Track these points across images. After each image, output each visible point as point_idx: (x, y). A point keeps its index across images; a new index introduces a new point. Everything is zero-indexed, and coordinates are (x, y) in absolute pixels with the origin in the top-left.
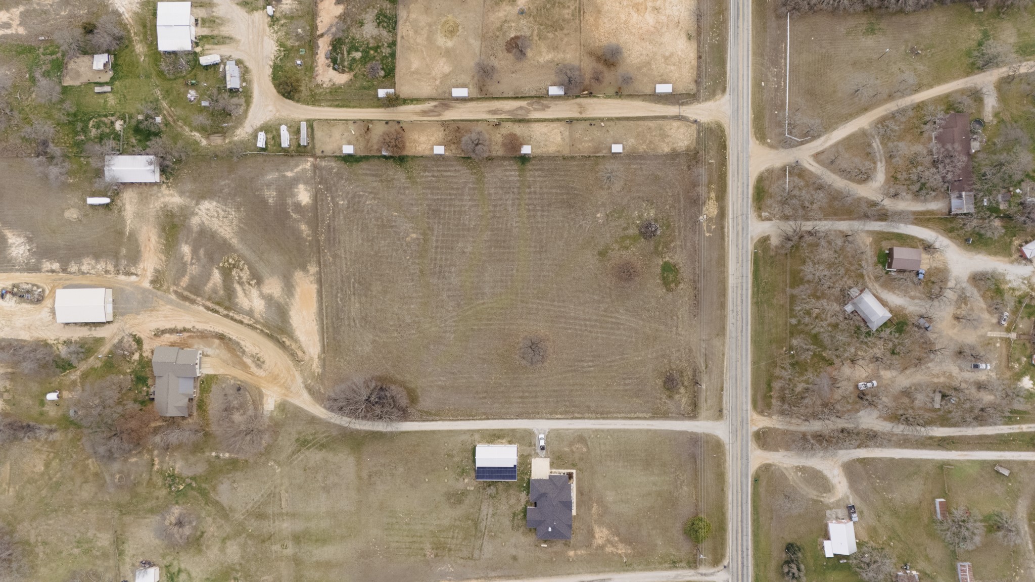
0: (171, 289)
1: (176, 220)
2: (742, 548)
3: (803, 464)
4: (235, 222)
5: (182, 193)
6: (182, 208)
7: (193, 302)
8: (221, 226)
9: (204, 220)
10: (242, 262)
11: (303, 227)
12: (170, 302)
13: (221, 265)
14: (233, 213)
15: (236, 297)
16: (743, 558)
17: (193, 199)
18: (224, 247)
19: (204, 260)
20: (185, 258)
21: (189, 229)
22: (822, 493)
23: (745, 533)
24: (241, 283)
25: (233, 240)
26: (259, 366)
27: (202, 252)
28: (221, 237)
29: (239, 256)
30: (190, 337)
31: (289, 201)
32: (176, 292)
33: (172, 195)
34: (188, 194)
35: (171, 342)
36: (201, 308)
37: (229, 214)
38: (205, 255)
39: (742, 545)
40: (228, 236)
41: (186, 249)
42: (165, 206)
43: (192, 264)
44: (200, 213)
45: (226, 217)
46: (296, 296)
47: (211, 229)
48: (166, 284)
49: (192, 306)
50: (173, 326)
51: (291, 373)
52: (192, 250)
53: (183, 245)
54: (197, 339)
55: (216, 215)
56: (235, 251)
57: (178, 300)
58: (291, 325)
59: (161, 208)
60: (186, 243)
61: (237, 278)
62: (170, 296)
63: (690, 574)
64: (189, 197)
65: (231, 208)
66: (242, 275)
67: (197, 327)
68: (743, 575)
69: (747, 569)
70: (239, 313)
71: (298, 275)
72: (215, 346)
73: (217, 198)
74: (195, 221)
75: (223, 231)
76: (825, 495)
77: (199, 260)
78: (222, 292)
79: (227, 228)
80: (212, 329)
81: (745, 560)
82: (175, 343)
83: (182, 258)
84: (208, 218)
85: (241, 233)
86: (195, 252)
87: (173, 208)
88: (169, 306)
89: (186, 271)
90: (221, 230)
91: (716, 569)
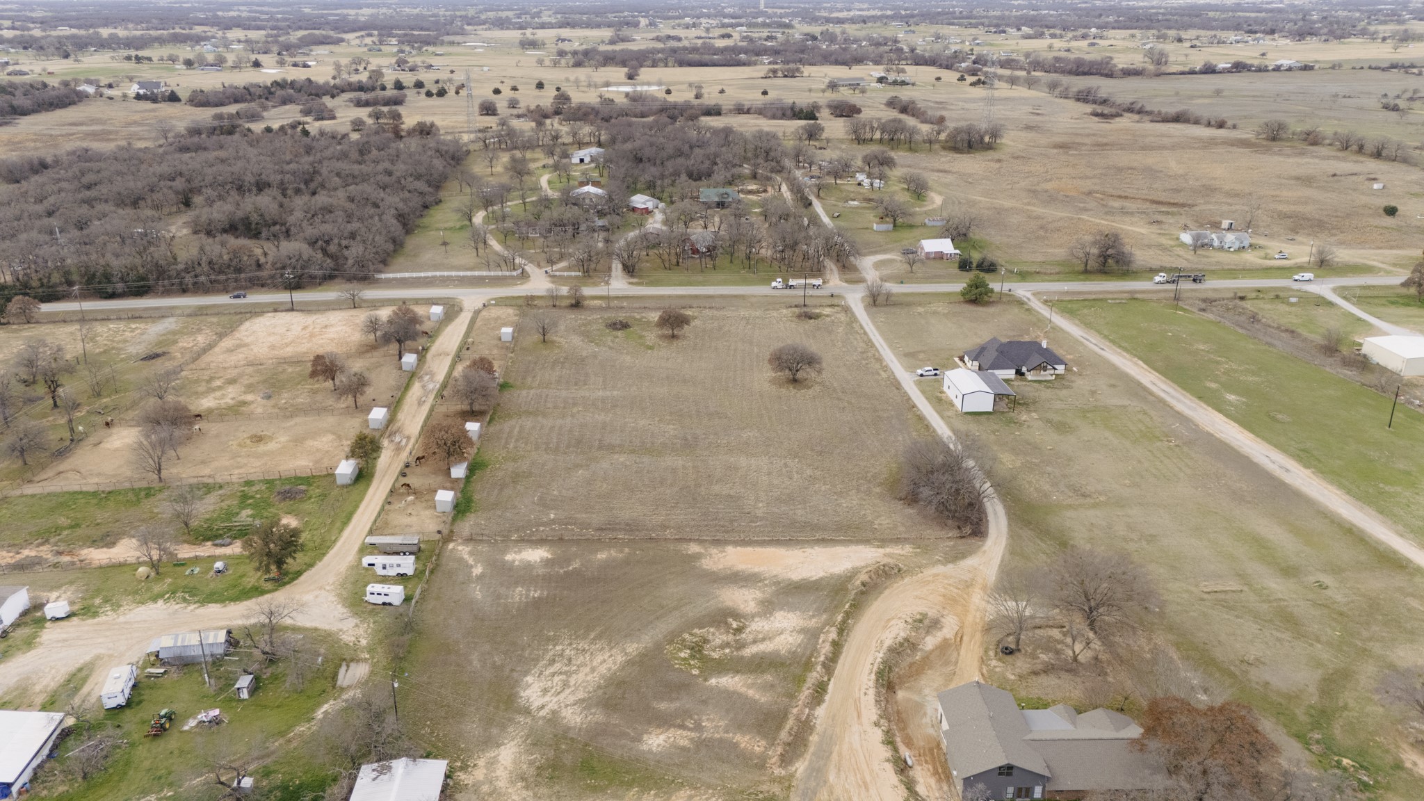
0: (778, 771)
1: (568, 760)
4: (583, 644)
5: (489, 742)
6: (535, 741)
7: (805, 726)
8: (593, 670)
9: (572, 699)
10: (686, 636)
11: (602, 556)
12: (817, 772)
13: (696, 672)
14: (559, 648)
15: (776, 653)
17: (511, 720)
18: (650, 663)
19: (685, 702)
20: (684, 742)
21: (597, 732)
24: (741, 646)
25: (629, 650)
26: (935, 624)
27: (663, 706)
28: (623, 668)
29: (671, 642)
30: (909, 743)
31: (541, 571)
32: (785, 760)
33: (492, 763)
34: (495, 731)
35: (939, 780)
36: (820, 711)
37: (561, 655)
38: (671, 700)
40: (620, 659)
41: (656, 741)
42: (523, 779)
43: (698, 727)
44: (552, 706)
45: (570, 660)
46: (756, 570)
47: (599, 687)
48: (764, 788)
49: (819, 728)
50: (889, 767)
51: (930, 578)
52: (659, 726)
53: (645, 748)
54: (909, 731)
55: (564, 677)
56: (658, 647)
57: (808, 756)
58: (822, 579)
59: (527, 788)
60: (638, 739)
61: (727, 651)
62: (798, 775)
64: (503, 727)
65: (547, 650)
66: (718, 642)
67: (875, 718)
70: (815, 650)
71: (707, 564)
72: (916, 698)
73: (515, 675)
74: (573, 717)
75: (605, 666)
77: (687, 714)
78: (769, 678)
79: (599, 658)
80: (872, 692)
82: (936, 773)
83: (683, 749)
84: (567, 691)
85: (610, 636)
86: (665, 721)
87: (531, 763)
88: (832, 778)
89: (721, 741)
90: (603, 669)
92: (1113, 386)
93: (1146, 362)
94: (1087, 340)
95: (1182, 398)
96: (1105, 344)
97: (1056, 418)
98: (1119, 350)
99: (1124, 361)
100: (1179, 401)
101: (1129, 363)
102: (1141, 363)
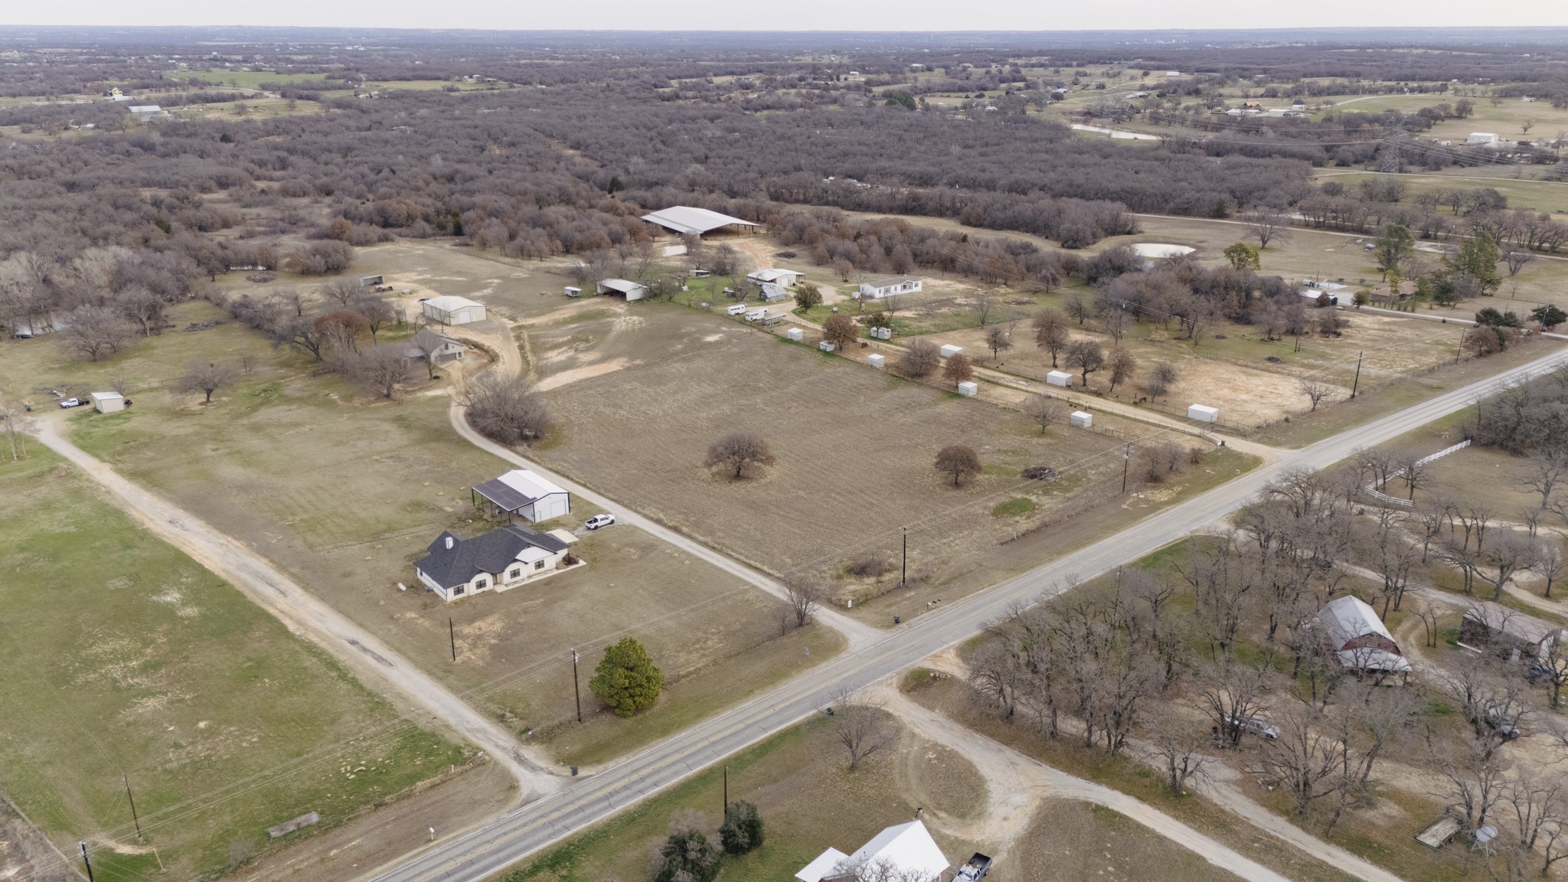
2: (649, 775)
3: (956, 748)
16: (626, 787)
22: (939, 807)
23: (690, 761)
39: (658, 771)
63: (501, 743)
68: (581, 809)
69: (605, 809)
76: (942, 814)
81: (624, 794)
91: (552, 767)
92: (346, 575)
93: (283, 631)
94: (380, 659)
95: (250, 580)
96: (347, 656)
97: (423, 515)
98: (323, 645)
99: (319, 626)
100: (256, 575)
101: (313, 623)
102: (292, 627)
